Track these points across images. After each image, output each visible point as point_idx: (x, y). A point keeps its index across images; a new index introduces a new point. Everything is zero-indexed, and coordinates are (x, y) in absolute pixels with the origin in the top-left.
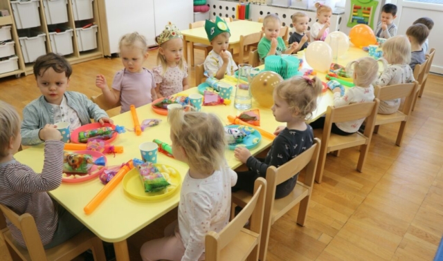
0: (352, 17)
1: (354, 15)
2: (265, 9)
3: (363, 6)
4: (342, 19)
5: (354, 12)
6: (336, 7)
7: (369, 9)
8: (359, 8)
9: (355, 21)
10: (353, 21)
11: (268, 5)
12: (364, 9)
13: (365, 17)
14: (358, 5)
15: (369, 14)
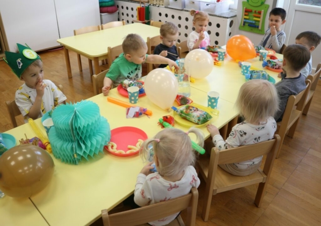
0: (243, 20)
1: (245, 19)
2: (164, 11)
3: (254, 9)
4: (234, 22)
5: (245, 15)
6: (230, 9)
7: (260, 13)
8: (250, 11)
9: (247, 24)
10: (244, 24)
11: (165, 7)
12: (255, 12)
13: (256, 21)
14: (250, 8)
15: (259, 17)
